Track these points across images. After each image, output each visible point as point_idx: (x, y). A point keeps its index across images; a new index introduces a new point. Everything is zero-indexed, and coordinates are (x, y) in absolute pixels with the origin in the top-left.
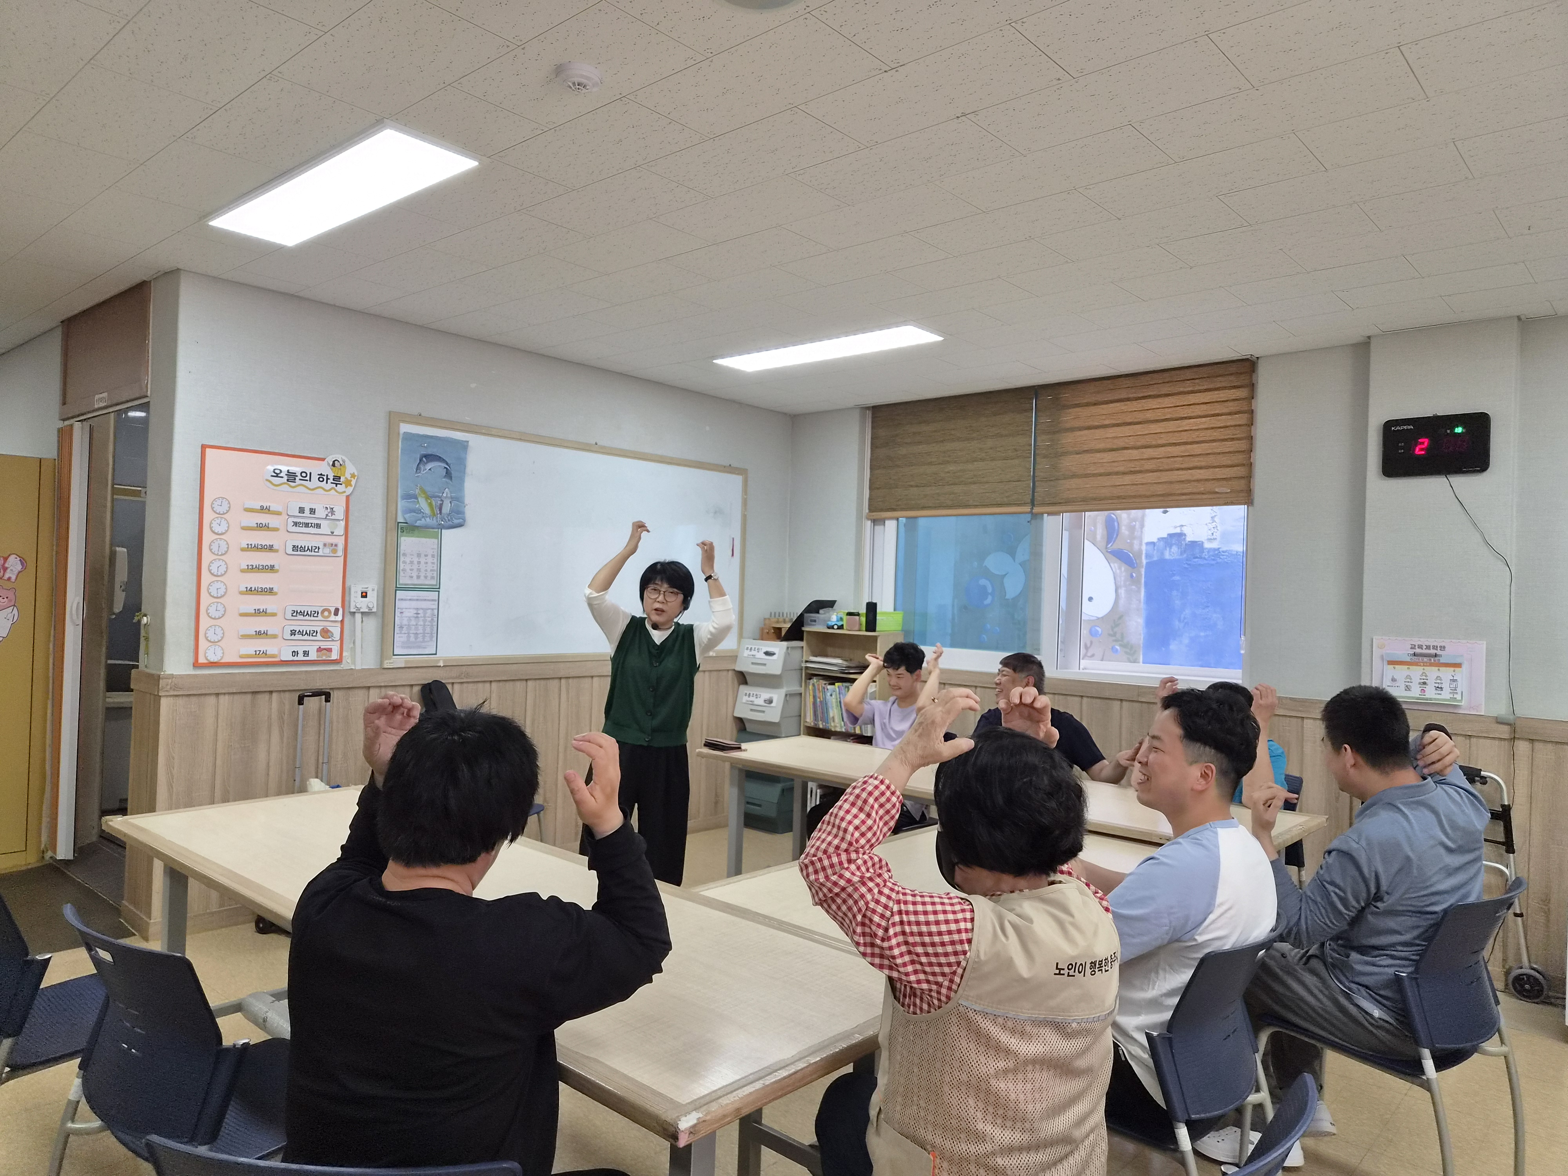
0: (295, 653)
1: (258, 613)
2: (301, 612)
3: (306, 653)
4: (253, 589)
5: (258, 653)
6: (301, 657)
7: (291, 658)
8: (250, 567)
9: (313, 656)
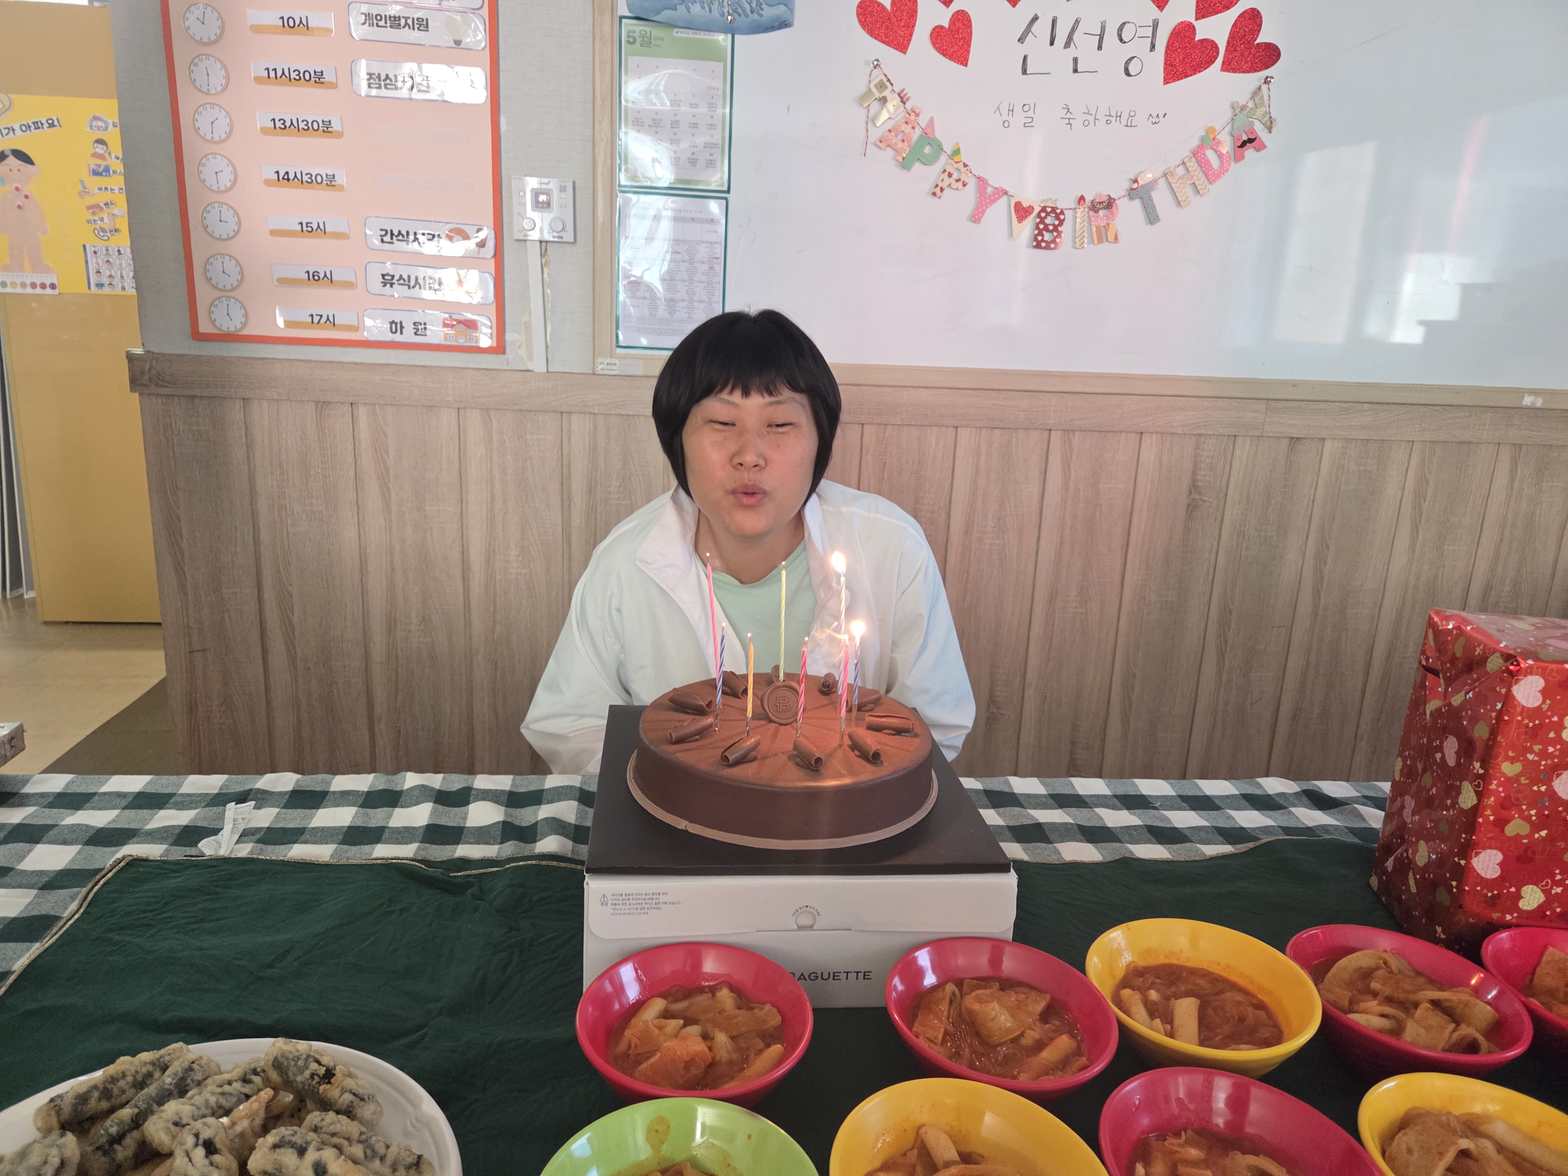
0: (396, 327)
1: (308, 230)
2: (400, 233)
3: (419, 328)
4: (291, 176)
5: (316, 319)
6: (408, 336)
7: (390, 337)
8: (278, 124)
9: (436, 333)
